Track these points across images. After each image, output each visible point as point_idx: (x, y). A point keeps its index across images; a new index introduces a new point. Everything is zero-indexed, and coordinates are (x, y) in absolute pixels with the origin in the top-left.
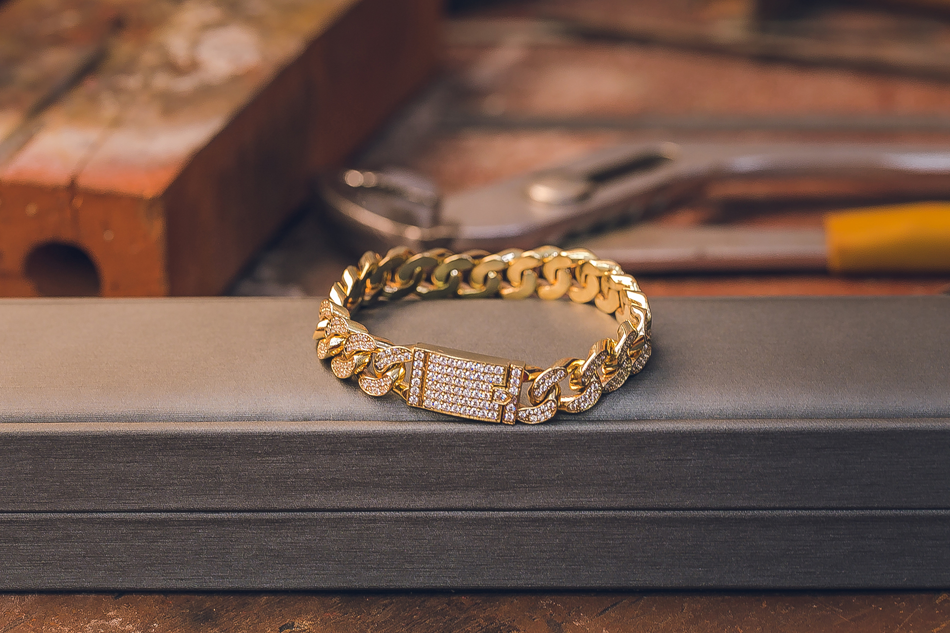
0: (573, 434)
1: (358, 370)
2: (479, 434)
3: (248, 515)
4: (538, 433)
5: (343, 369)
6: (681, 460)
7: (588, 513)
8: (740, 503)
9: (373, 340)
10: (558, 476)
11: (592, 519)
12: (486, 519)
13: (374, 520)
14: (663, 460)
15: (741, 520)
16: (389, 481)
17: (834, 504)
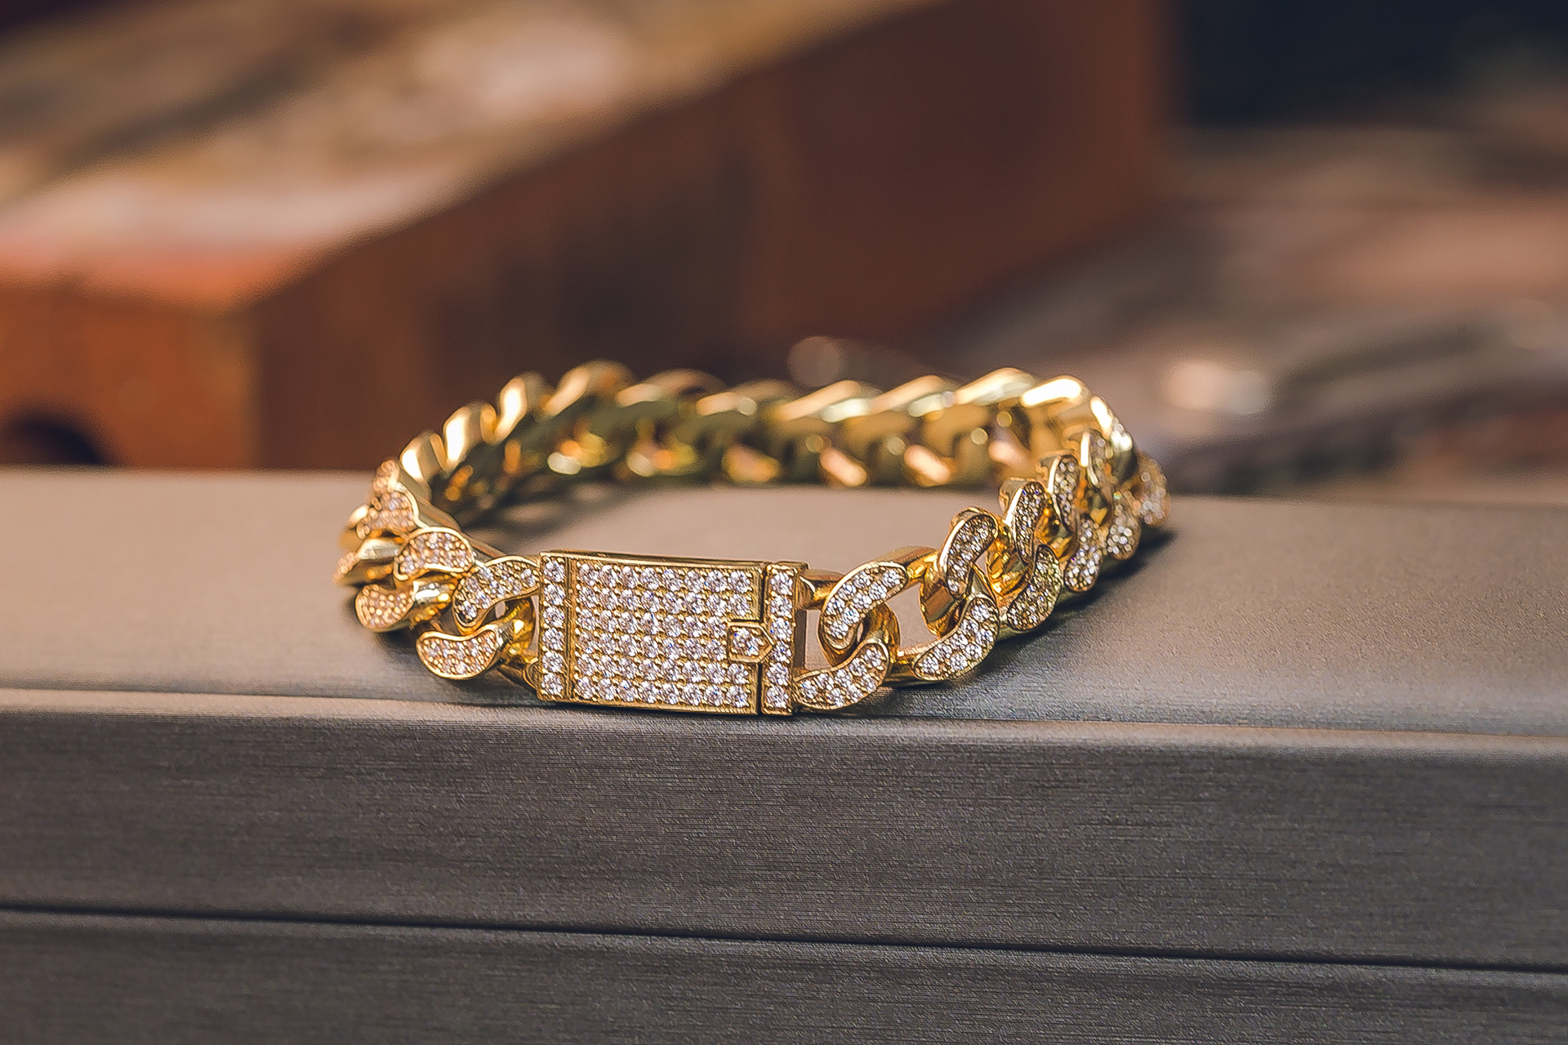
0: (884, 745)
1: (419, 617)
2: (664, 740)
3: (151, 923)
4: (801, 742)
5: (380, 610)
6: (1145, 824)
7: (930, 954)
8: (1300, 944)
9: (468, 546)
10: (854, 855)
11: (939, 970)
12: (692, 957)
13: (435, 949)
14: (1101, 822)
15: (1301, 989)
16: (461, 849)
17: (1529, 956)
